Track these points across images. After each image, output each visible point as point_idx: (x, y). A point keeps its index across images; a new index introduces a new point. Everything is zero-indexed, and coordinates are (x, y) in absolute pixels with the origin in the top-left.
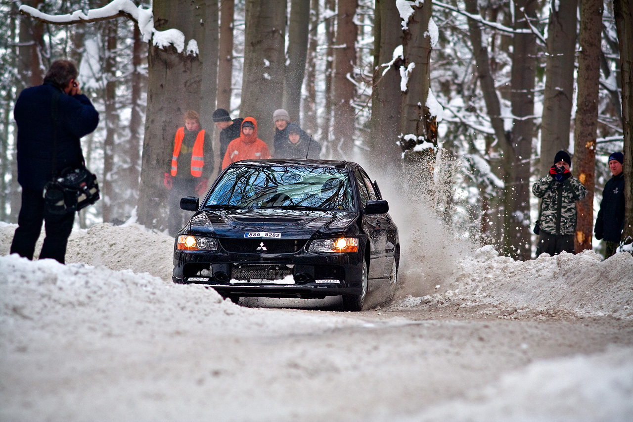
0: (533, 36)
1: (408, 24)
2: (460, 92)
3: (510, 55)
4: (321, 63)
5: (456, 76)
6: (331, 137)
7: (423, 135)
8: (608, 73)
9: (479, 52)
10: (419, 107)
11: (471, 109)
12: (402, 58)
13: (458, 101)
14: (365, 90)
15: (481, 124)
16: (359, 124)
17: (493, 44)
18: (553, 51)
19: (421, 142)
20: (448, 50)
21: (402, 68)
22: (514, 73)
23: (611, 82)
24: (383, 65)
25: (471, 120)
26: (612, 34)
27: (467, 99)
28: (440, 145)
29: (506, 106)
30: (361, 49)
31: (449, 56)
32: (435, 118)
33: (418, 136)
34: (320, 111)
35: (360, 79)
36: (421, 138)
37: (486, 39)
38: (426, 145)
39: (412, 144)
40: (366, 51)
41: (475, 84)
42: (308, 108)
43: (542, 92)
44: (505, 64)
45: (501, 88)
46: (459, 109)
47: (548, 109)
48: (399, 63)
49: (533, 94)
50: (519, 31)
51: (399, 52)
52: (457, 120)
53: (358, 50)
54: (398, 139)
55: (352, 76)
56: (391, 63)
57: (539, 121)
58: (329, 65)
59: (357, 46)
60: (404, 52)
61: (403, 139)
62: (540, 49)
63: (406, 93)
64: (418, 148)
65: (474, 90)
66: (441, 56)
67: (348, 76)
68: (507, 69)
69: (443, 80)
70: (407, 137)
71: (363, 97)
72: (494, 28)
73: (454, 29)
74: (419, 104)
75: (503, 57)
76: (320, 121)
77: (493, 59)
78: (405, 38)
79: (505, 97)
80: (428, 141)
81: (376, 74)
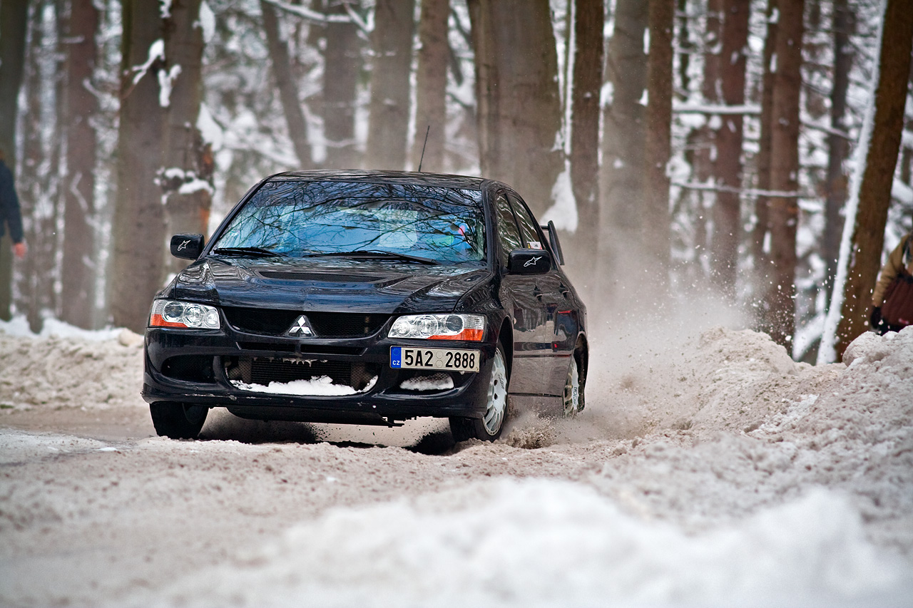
0: (353, 26)
1: (171, 9)
2: (250, 104)
3: (321, 52)
4: (47, 65)
5: (243, 82)
6: (63, 170)
7: (193, 169)
8: (459, 78)
9: (277, 48)
10: (187, 130)
11: (266, 131)
12: (163, 58)
13: (246, 119)
14: (111, 102)
15: (279, 151)
16: (103, 151)
17: (296, 36)
18: (381, 47)
19: (189, 180)
20: (233, 45)
21: (162, 74)
22: (327, 79)
23: (465, 93)
24: (135, 68)
25: (266, 146)
26: (466, 23)
27: (260, 116)
28: (219, 182)
29: (316, 126)
30: (106, 44)
31: (233, 53)
32: (209, 145)
33: (185, 170)
34: (47, 132)
35: (103, 86)
36: (190, 174)
37: (286, 29)
38: (197, 185)
39: (177, 182)
40: (113, 47)
41: (271, 94)
42: (29, 130)
43: (366, 106)
44: (313, 65)
45: (309, 100)
46: (249, 130)
47: (375, 132)
48: (159, 65)
49: (353, 110)
50: (333, 18)
51: (157, 49)
52: (244, 146)
53: (101, 46)
54: (156, 176)
55: (92, 83)
56: (146, 66)
57: (362, 147)
58: (59, 66)
59: (100, 39)
60: (166, 49)
61: (163, 177)
62: (363, 43)
63: (167, 109)
64: (186, 189)
65: (270, 102)
66: (222, 53)
67: (87, 84)
68: (317, 72)
69: (225, 88)
70: (171, 173)
71: (109, 115)
72: (297, 14)
73: (241, 16)
74: (188, 125)
75: (310, 55)
76: (47, 148)
77: (297, 58)
78: (166, 30)
79: (314, 111)
80: (201, 177)
81: (126, 81)
